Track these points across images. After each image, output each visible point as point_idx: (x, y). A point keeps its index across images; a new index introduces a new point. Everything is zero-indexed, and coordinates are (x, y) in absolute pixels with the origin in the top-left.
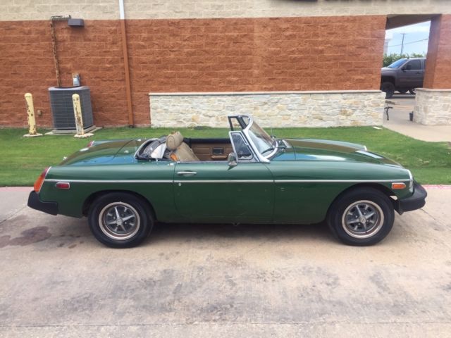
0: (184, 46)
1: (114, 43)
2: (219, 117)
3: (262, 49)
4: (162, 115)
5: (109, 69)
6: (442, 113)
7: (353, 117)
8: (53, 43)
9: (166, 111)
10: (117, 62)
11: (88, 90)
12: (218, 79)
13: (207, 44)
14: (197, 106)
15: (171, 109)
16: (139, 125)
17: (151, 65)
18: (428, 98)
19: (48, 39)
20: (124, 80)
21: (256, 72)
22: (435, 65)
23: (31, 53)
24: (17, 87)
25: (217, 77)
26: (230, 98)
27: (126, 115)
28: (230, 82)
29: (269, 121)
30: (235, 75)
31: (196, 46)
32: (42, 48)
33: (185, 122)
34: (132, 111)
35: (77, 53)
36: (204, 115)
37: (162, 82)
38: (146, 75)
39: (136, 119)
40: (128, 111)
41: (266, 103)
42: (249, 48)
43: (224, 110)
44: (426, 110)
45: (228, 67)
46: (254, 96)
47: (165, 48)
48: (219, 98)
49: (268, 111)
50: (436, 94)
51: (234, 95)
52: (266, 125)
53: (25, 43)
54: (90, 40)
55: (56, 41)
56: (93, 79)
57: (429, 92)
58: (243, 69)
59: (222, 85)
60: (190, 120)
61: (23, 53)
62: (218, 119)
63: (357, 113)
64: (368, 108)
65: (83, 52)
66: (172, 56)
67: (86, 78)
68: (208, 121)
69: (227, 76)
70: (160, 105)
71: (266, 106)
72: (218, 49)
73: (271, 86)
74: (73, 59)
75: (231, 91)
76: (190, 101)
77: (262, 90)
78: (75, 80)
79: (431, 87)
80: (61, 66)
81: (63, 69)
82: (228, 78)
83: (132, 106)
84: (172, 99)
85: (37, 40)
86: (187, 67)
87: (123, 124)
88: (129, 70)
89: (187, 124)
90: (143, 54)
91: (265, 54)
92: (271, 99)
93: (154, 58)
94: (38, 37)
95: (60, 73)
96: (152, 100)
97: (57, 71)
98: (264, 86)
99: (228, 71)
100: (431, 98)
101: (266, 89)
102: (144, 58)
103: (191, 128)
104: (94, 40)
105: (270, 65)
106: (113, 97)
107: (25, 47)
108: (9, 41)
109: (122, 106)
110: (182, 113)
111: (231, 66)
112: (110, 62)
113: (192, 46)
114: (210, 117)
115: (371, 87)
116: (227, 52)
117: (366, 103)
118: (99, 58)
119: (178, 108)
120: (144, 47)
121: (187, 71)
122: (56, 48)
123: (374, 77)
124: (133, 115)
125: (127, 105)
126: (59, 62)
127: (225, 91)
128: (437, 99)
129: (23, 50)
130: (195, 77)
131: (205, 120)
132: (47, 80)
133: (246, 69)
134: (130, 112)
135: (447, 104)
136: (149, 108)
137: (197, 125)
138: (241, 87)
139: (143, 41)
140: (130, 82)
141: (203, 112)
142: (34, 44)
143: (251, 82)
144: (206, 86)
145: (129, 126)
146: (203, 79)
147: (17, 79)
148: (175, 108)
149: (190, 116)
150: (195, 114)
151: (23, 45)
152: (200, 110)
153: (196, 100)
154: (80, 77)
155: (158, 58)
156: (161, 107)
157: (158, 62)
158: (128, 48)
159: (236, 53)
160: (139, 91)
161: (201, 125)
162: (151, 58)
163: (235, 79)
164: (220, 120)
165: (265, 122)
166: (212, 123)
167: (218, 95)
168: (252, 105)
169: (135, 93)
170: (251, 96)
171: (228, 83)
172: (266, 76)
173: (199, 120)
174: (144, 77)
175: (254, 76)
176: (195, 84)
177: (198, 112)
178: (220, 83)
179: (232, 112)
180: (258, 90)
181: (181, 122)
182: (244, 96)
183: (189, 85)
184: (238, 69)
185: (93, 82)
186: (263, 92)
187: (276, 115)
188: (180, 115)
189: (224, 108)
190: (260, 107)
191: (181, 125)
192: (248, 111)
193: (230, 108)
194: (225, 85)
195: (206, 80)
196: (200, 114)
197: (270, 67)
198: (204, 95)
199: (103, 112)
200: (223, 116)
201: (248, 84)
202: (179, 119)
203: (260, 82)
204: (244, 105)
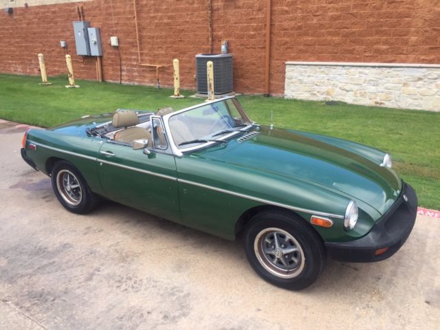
0: (329, 9)
1: (259, 10)
2: (358, 92)
3: (426, 10)
4: (296, 86)
5: (252, 37)
8: (210, 12)
9: (301, 82)
10: (261, 29)
11: (231, 57)
12: (364, 47)
13: (355, 6)
14: (334, 78)
15: (306, 80)
16: (274, 95)
17: (292, 32)
19: (206, 9)
20: (264, 48)
21: (414, 39)
23: (193, 22)
24: (181, 53)
25: (362, 44)
26: (374, 70)
27: (263, 83)
28: (378, 51)
29: (422, 102)
30: (385, 43)
31: (342, 9)
32: (202, 17)
33: (318, 94)
34: (269, 80)
35: (228, 21)
36: (340, 89)
37: (301, 50)
38: (286, 43)
39: (272, 88)
40: (264, 80)
41: (420, 79)
42: (409, 8)
43: (365, 85)
45: (377, 33)
46: (405, 69)
47: (308, 13)
48: (360, 70)
49: (422, 89)
51: (379, 67)
52: (417, 106)
53: (190, 13)
54: (239, 8)
55: (212, 10)
56: (239, 47)
58: (396, 35)
59: (366, 54)
60: (324, 92)
61: (187, 22)
62: (356, 94)
65: (233, 19)
66: (315, 21)
67: (233, 45)
68: (345, 95)
69: (375, 44)
70: (295, 74)
71: (420, 82)
72: (368, 11)
73: (432, 57)
74: (224, 27)
75: (377, 61)
76: (326, 72)
77: (419, 61)
78: (223, 47)
80: (215, 33)
81: (215, 36)
82: (375, 47)
83: (270, 74)
84: (309, 69)
85: (197, 9)
86: (330, 34)
87: (260, 92)
88: (271, 38)
89: (320, 98)
90: (285, 20)
91: (428, 16)
92: (429, 74)
93: (296, 24)
94: (199, 7)
95: (213, 40)
96: (288, 69)
97: (210, 39)
98: (423, 57)
99: (377, 37)
101: (423, 61)
102: (286, 24)
103: (323, 102)
104: (243, 7)
105: (434, 30)
106: (254, 64)
107: (189, 17)
108: (178, 11)
109: (261, 74)
110: (316, 85)
111: (382, 32)
112: (255, 29)
113: (337, 10)
114: (347, 91)
116: (379, 15)
118: (246, 25)
119: (313, 78)
120: (287, 12)
121: (329, 38)
122: (212, 16)
124: (269, 84)
125: (265, 74)
126: (213, 30)
127: (370, 61)
129: (187, 20)
130: (337, 45)
131: (341, 95)
132: (203, 46)
133: (400, 36)
134: (267, 81)
136: (284, 78)
137: (331, 99)
138: (390, 57)
139: (286, 6)
140: (270, 49)
141: (340, 85)
142: (196, 13)
143: (404, 52)
144: (349, 55)
145: (265, 95)
146: (345, 47)
147: (182, 46)
148: (310, 79)
149: (324, 89)
150: (330, 87)
151: (188, 15)
152: (337, 83)
153: (333, 70)
154: (228, 45)
155: (299, 24)
156: (296, 77)
157: (300, 28)
158: (271, 14)
159: (390, 16)
160: (277, 59)
161: (336, 100)
162: (293, 24)
163: (385, 47)
164: (359, 95)
165: (416, 102)
166: (349, 99)
167: (360, 66)
168: (401, 80)
169: (273, 61)
170: (402, 69)
171: (376, 52)
172: (427, 44)
173: (334, 94)
174: (284, 44)
175: (410, 44)
176: (336, 53)
177: (334, 84)
178: (365, 52)
179: (375, 87)
180: (414, 62)
181: (315, 94)
182: (393, 69)
183: (329, 53)
184: (390, 35)
185: (238, 49)
186: (418, 65)
187: (433, 95)
188: (315, 87)
189: (364, 82)
190: (412, 83)
191: (314, 99)
192: (395, 87)
193: (372, 83)
194: (372, 54)
195: (348, 48)
196: (336, 86)
197: (434, 33)
198: (344, 66)
199: (244, 79)
200: (363, 91)
201: (401, 54)
202: (313, 91)
203: (417, 51)
204: (391, 79)
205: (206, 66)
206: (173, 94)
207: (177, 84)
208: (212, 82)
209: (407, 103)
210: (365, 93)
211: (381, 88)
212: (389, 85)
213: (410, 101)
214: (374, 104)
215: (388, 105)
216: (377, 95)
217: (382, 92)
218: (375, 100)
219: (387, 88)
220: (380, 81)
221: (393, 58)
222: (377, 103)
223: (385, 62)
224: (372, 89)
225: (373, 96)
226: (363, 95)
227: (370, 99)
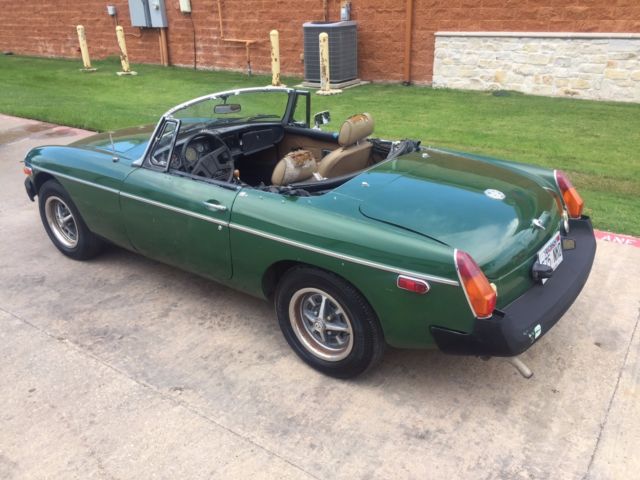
4: (449, 68)
9: (457, 62)
11: (354, 26)
12: (551, 8)
14: (507, 55)
15: (464, 59)
16: (417, 82)
20: (404, 11)
24: (284, 21)
25: (548, 4)
26: (565, 43)
27: (401, 65)
28: (571, 14)
29: (633, 90)
33: (482, 80)
34: (411, 60)
36: (515, 71)
37: (458, 14)
38: (436, 3)
39: (415, 73)
40: (404, 59)
41: (632, 56)
43: (551, 65)
46: (611, 41)
48: (544, 43)
49: (634, 72)
51: (573, 38)
52: (626, 96)
56: (367, 10)
59: (555, 19)
60: (491, 78)
62: (537, 79)
67: (358, 8)
68: (521, 82)
69: (568, 3)
70: (449, 51)
71: (632, 61)
75: (570, 30)
76: (495, 46)
78: (344, 11)
82: (568, 8)
83: (412, 51)
84: (469, 43)
87: (396, 79)
89: (485, 85)
95: (329, 2)
96: (438, 43)
103: (488, 92)
106: (388, 36)
109: (399, 51)
110: (479, 66)
114: (525, 75)
119: (475, 57)
124: (411, 66)
125: (403, 51)
127: (559, 30)
131: (515, 81)
132: (315, 11)
134: (407, 61)
136: (433, 56)
137: (501, 88)
138: (590, 23)
140: (413, 14)
141: (515, 66)
143: (611, 15)
144: (528, 21)
145: (404, 83)
146: (523, 9)
147: (283, 10)
148: (470, 58)
149: (492, 72)
150: (500, 69)
152: (509, 63)
153: (504, 44)
154: (351, 7)
156: (450, 56)
160: (423, 29)
161: (507, 88)
163: (582, 8)
164: (541, 81)
165: (625, 91)
166: (527, 87)
167: (544, 38)
168: (604, 58)
169: (417, 32)
170: (606, 41)
171: (568, 16)
173: (505, 80)
174: (434, 5)
176: (509, 18)
177: (506, 65)
178: (554, 15)
179: (565, 69)
180: (624, 31)
181: (477, 81)
182: (593, 41)
183: (499, 19)
185: (366, 14)
186: (630, 35)
188: (478, 69)
189: (550, 62)
190: (620, 62)
191: (476, 87)
192: (593, 68)
193: (562, 62)
194: (562, 19)
195: (528, 11)
196: (509, 69)
198: (520, 37)
199: (373, 59)
200: (547, 75)
201: (606, 18)
202: (475, 75)
203: (629, 14)
204: (589, 57)
205: (318, 40)
206: (271, 83)
207: (275, 68)
208: (327, 64)
209: (612, 92)
210: (551, 77)
211: (574, 71)
212: (586, 66)
213: (616, 88)
214: (562, 95)
215: (584, 95)
216: (568, 81)
217: (577, 76)
218: (565, 89)
219: (582, 70)
220: (573, 60)
221: (593, 26)
222: (567, 92)
223: (581, 31)
224: (561, 71)
225: (562, 82)
226: (547, 81)
227: (558, 87)
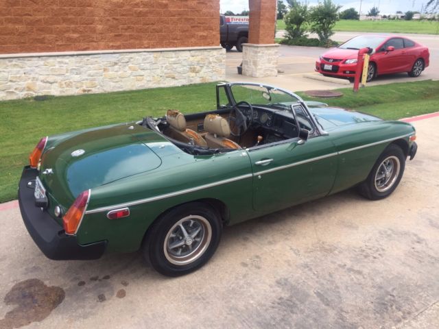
2: (63, 83)
6: (268, 65)
7: (201, 74)
14: (32, 71)
18: (256, 52)
21: (100, 27)
22: (259, 22)
25: (51, 33)
26: (73, 59)
28: (69, 39)
29: (122, 84)
30: (75, 31)
33: (17, 92)
36: (43, 81)
41: (116, 64)
43: (67, 74)
44: (255, 63)
45: (64, 21)
46: (102, 56)
48: (59, 59)
49: (120, 72)
50: (262, 49)
51: (78, 55)
52: (119, 87)
57: (258, 47)
58: (83, 23)
59: (60, 43)
60: (24, 88)
62: (61, 85)
63: (204, 70)
64: (213, 64)
68: (50, 88)
69: (65, 32)
71: (117, 67)
73: (118, 43)
75: (72, 50)
76: (20, 64)
77: (109, 48)
79: (258, 43)
82: (66, 35)
86: (9, 21)
89: (21, 95)
91: (108, 6)
92: (122, 59)
98: (111, 44)
99: (65, 25)
100: (259, 52)
101: (112, 47)
103: (29, 99)
105: (114, 18)
110: (11, 81)
111: (69, 19)
114: (51, 83)
115: (213, 44)
117: (211, 59)
119: (6, 74)
121: (10, 26)
123: (214, 33)
127: (64, 51)
128: (263, 53)
130: (22, 34)
131: (45, 88)
133: (87, 24)
135: (271, 57)
137: (35, 95)
138: (83, 45)
141: (42, 78)
143: (95, 40)
144: (39, 45)
146: (34, 36)
149: (23, 84)
150: (30, 81)
152: (37, 76)
153: (28, 63)
159: (72, 4)
161: (40, 94)
163: (75, 35)
164: (64, 86)
165: (118, 85)
166: (55, 91)
167: (58, 56)
168: (101, 66)
170: (99, 56)
172: (112, 32)
173: (37, 88)
175: (98, 32)
177: (34, 78)
178: (57, 40)
179: (78, 76)
180: (105, 49)
181: (12, 92)
182: (91, 56)
183: (14, 43)
184: (77, 24)
186: (112, 51)
187: (129, 77)
188: (10, 83)
189: (67, 72)
190: (110, 68)
191: (14, 97)
192: (97, 73)
193: (75, 71)
194: (64, 43)
195: (38, 37)
196: (37, 80)
197: (115, 22)
198: (39, 57)
200: (67, 81)
201: (93, 41)
202: (10, 88)
203: (105, 39)
204: (92, 66)
209: (110, 87)
210: (71, 82)
211: (84, 76)
212: (92, 72)
213: (113, 84)
214: (82, 93)
215: (95, 91)
216: (83, 83)
217: (87, 80)
218: (82, 88)
219: (89, 75)
220: (82, 69)
221: (86, 46)
222: (84, 91)
223: (79, 50)
224: (77, 77)
225: (79, 85)
226: (69, 85)
227: (77, 88)
